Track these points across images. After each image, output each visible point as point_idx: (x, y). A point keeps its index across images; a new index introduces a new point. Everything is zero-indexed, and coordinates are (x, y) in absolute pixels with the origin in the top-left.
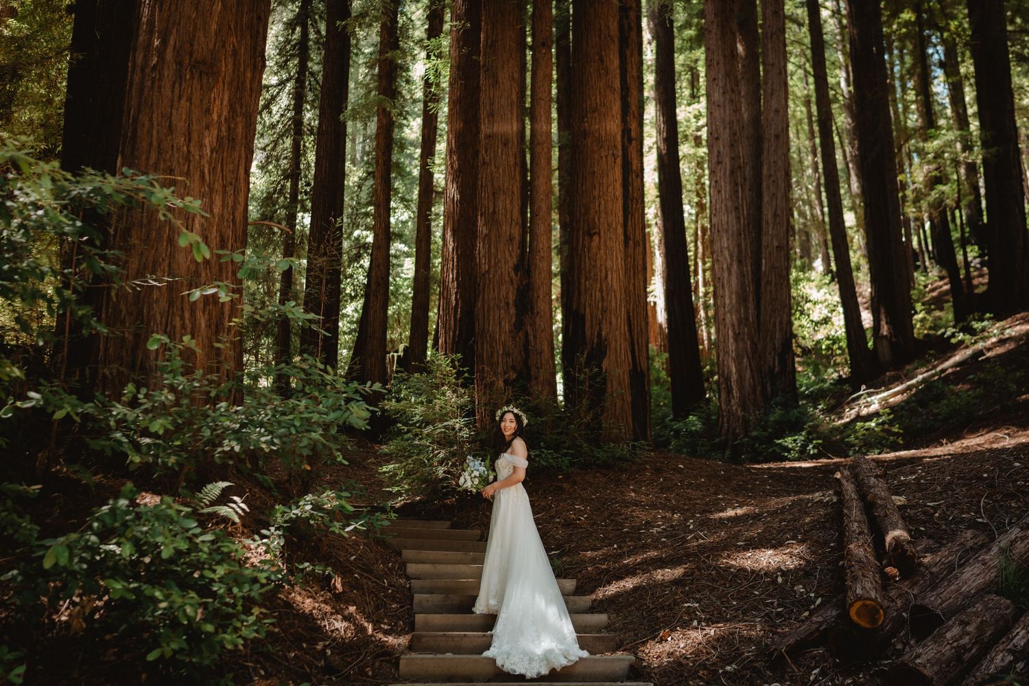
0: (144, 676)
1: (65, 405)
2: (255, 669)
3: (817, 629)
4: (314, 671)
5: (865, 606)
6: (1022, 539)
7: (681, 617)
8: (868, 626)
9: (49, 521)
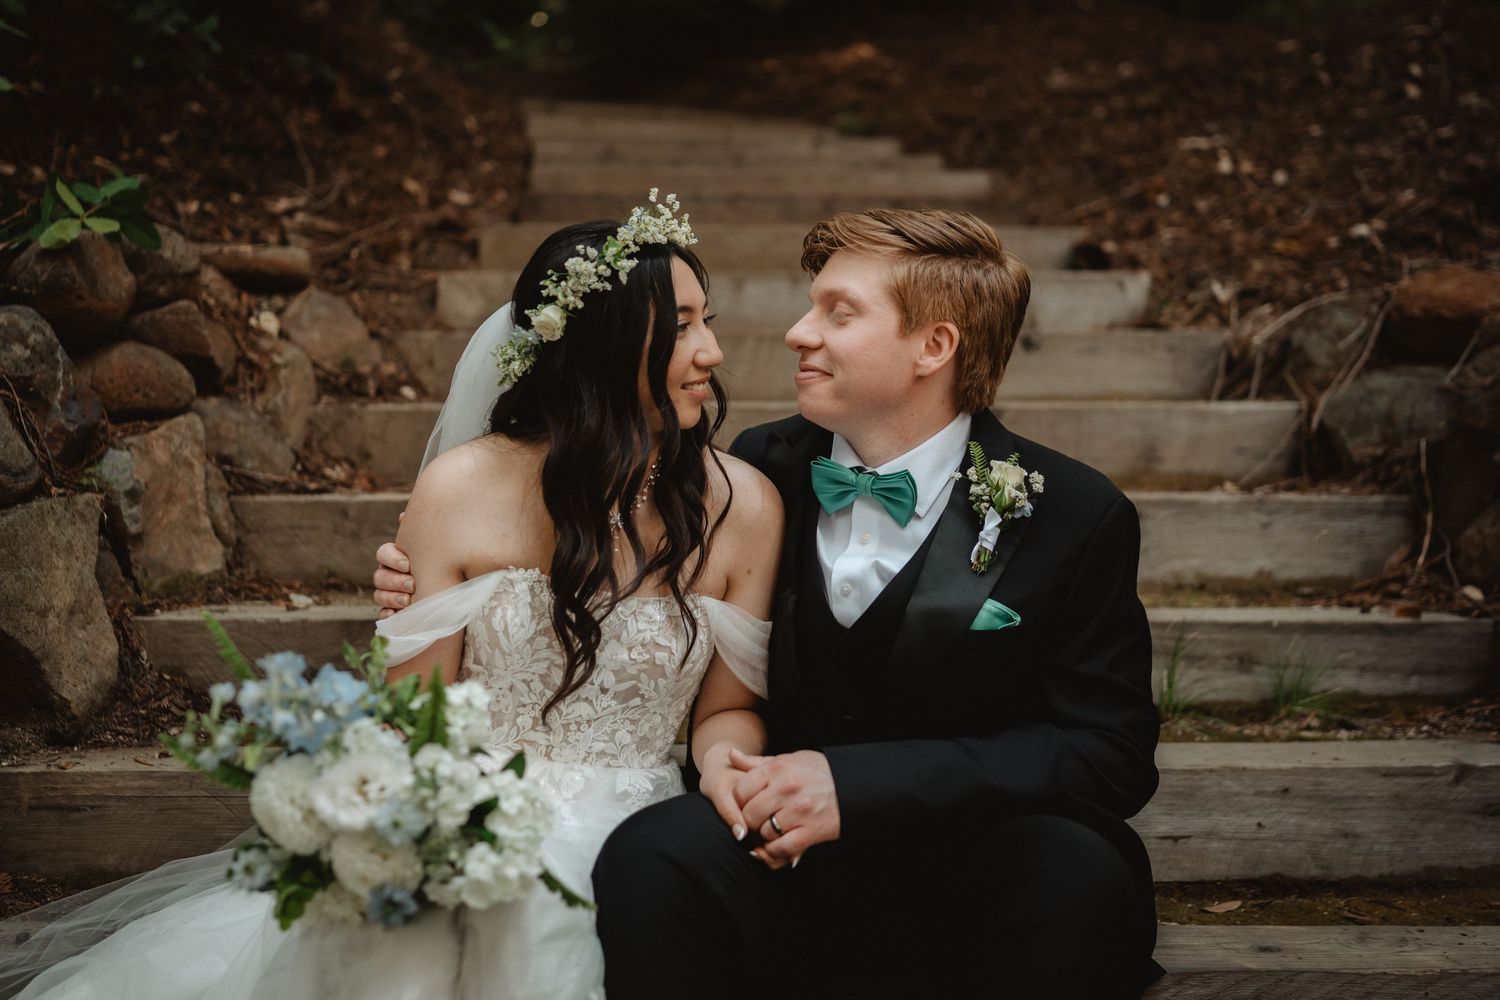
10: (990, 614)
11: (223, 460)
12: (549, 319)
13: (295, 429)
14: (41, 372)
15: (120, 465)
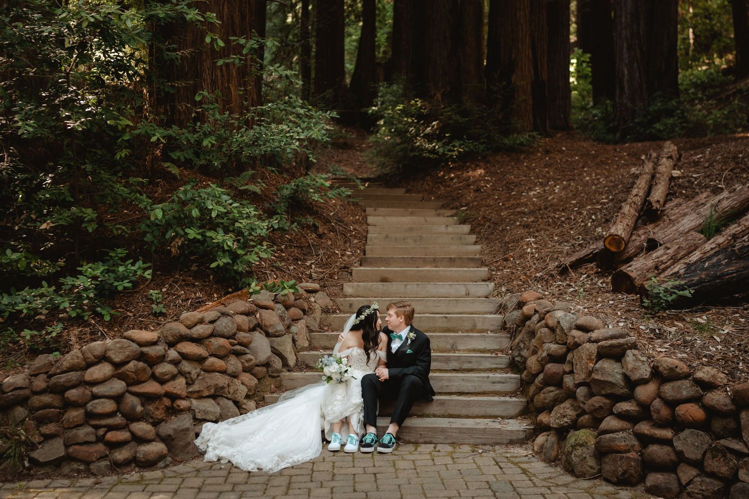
0: (211, 277)
1: (157, 134)
2: (270, 275)
3: (592, 253)
4: (304, 276)
5: (613, 239)
6: (727, 198)
7: (522, 247)
8: (615, 250)
9: (156, 195)
10: (409, 351)
11: (307, 327)
12: (362, 317)
13: (318, 320)
14: (283, 315)
15: (294, 329)
